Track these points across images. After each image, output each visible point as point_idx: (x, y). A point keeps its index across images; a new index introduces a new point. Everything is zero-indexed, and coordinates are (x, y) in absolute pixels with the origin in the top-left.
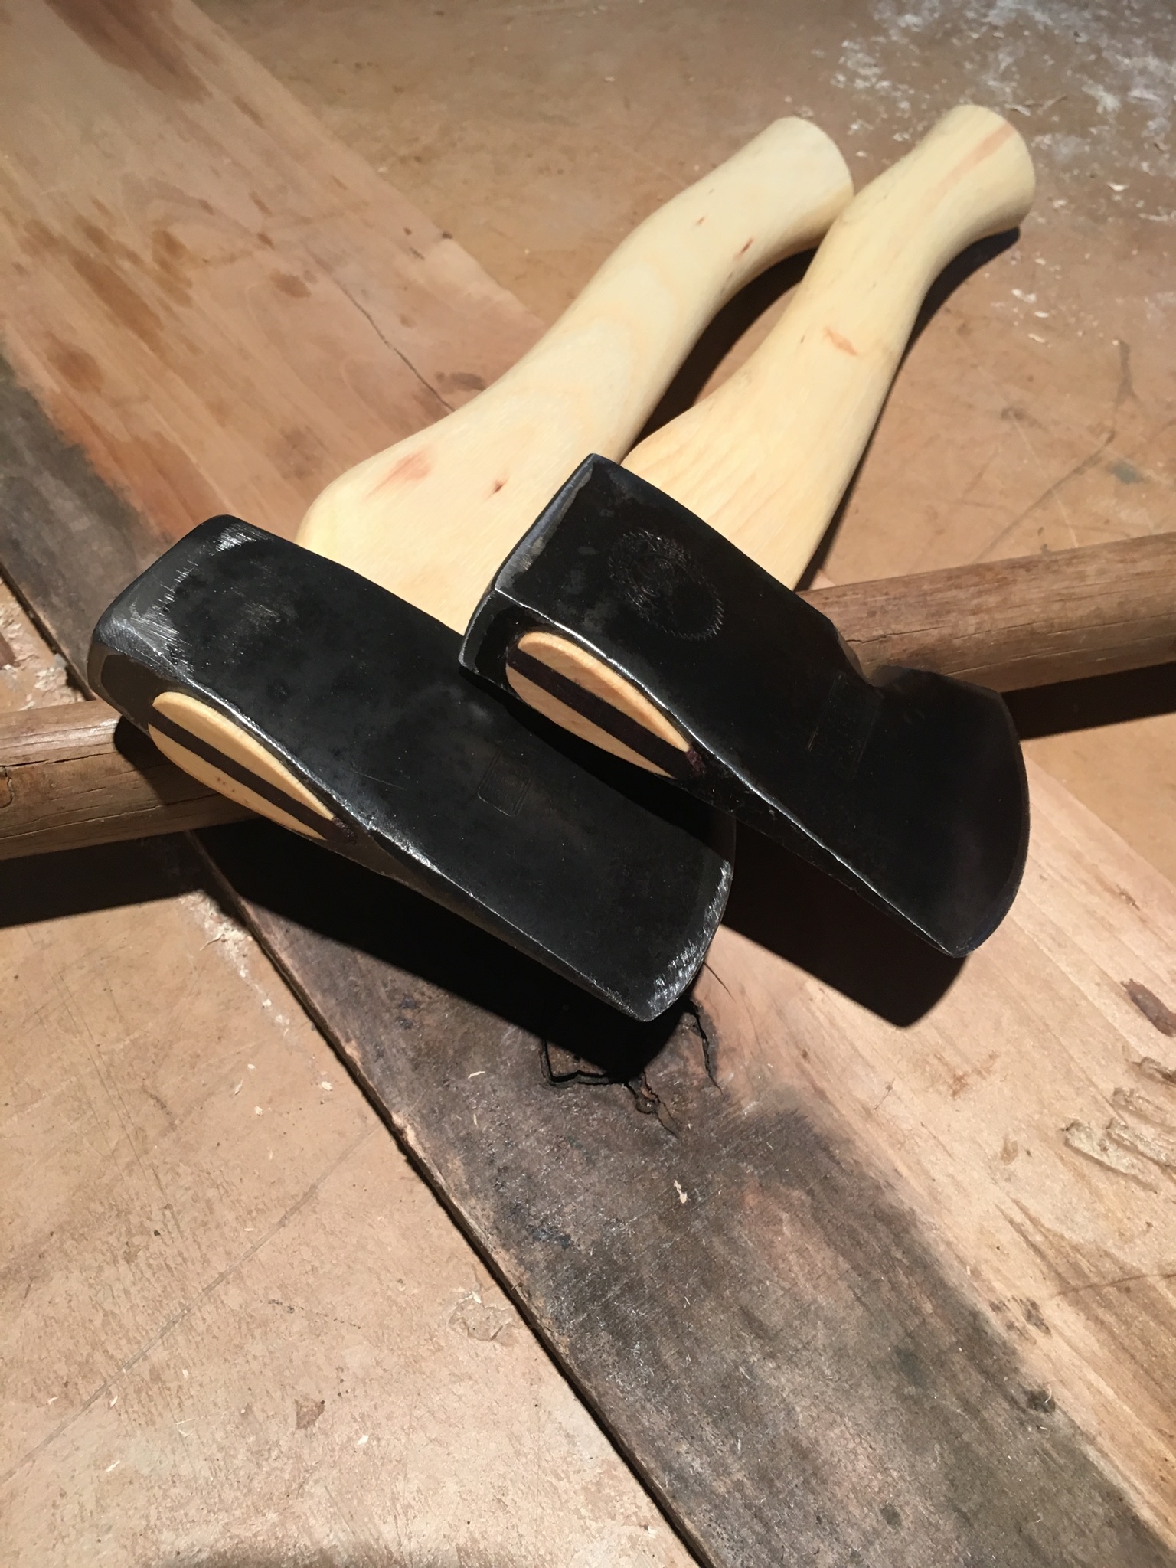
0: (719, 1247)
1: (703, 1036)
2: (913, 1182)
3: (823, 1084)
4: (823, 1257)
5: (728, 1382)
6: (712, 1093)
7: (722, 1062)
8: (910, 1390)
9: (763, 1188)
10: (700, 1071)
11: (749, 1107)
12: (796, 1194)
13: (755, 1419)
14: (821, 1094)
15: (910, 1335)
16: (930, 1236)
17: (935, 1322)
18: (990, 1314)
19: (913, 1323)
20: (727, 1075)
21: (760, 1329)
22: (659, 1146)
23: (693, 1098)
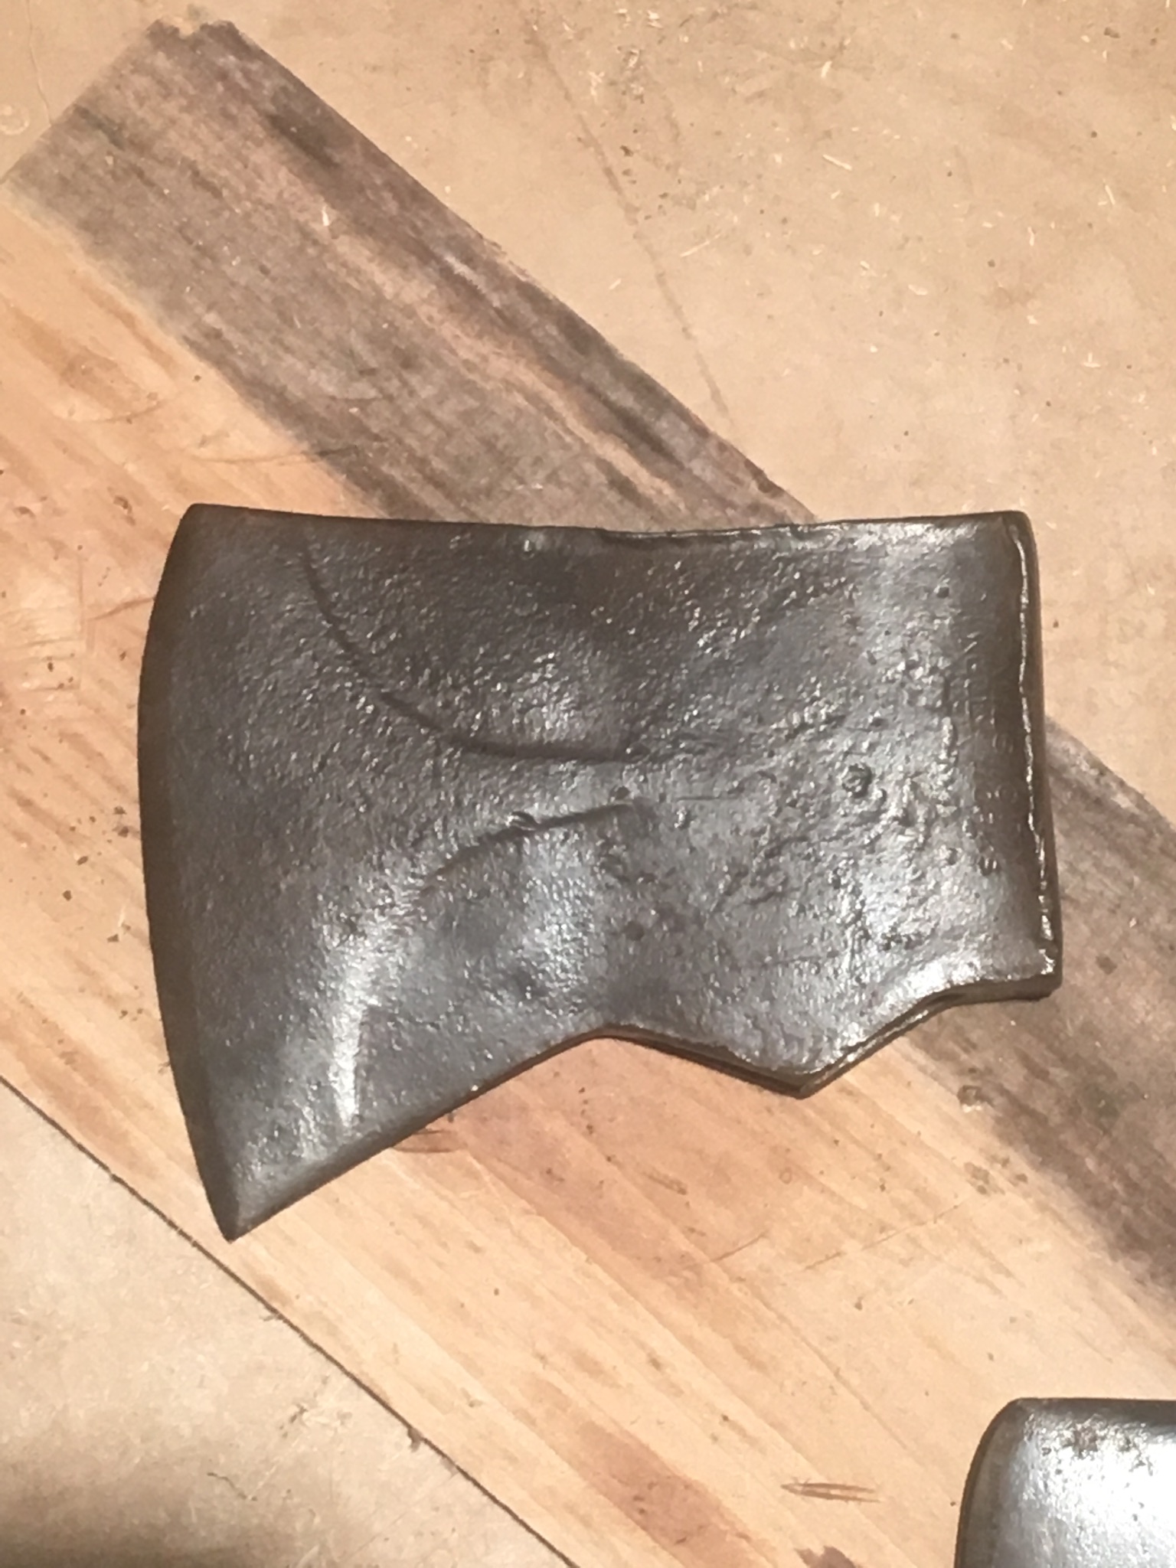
8: (1101, 1079)
15: (1105, 1133)
19: (1103, 1145)
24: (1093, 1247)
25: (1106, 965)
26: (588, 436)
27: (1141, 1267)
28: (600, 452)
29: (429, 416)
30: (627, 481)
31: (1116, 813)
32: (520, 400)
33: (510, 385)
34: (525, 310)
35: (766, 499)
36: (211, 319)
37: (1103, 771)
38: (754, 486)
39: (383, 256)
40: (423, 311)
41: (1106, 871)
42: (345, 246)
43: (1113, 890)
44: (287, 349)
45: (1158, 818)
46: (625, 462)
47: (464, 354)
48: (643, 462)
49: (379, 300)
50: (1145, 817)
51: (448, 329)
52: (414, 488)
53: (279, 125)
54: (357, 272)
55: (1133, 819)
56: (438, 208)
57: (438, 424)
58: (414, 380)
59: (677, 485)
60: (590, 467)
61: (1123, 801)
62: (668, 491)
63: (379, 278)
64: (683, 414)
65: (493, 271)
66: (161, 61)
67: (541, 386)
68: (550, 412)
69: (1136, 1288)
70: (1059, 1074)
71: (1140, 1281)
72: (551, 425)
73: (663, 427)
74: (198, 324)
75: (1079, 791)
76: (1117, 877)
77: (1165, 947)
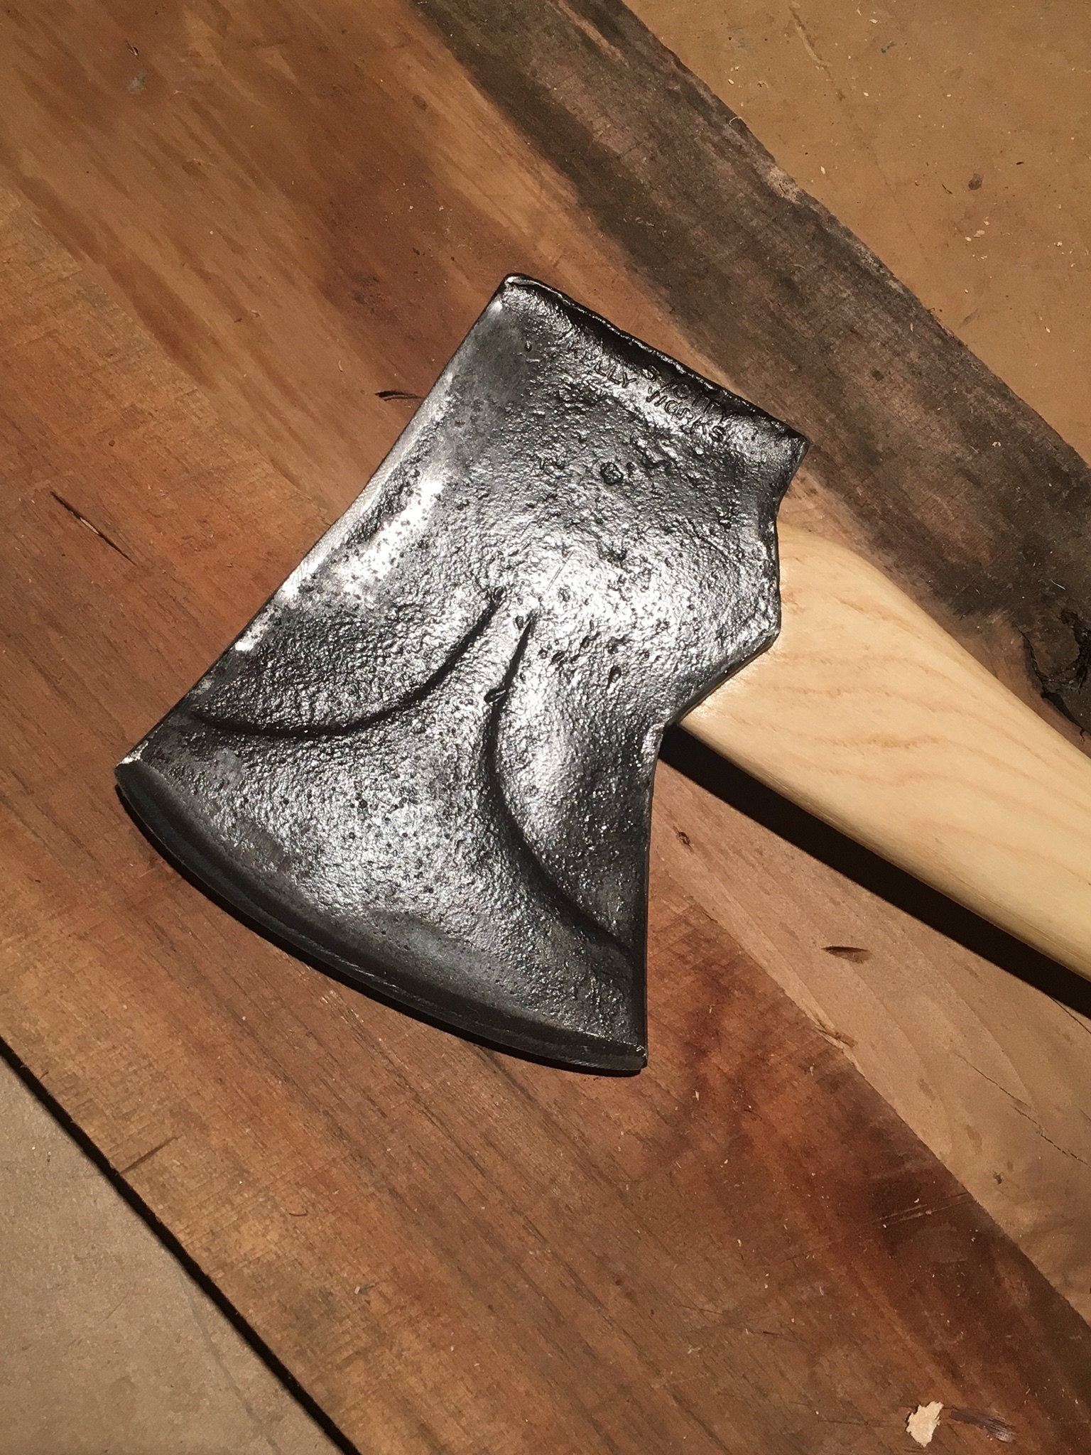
0: (1002, 524)
1: (1037, 673)
4: (932, 520)
5: (984, 446)
6: (1025, 628)
7: (1020, 653)
8: (868, 441)
9: (977, 563)
10: (1036, 644)
11: (996, 619)
12: (955, 560)
13: (964, 425)
15: (871, 473)
16: (859, 536)
17: (855, 481)
18: (817, 487)
19: (869, 480)
20: (1015, 642)
21: (968, 475)
22: (1054, 588)
23: (1038, 624)
25: (877, 375)
26: (572, 14)
27: (890, 560)
28: (578, 23)
30: (593, 42)
31: (889, 290)
35: (680, 73)
37: (882, 266)
41: (881, 322)
43: (885, 334)
45: (914, 299)
46: (593, 33)
48: (605, 36)
50: (906, 296)
52: (455, 15)
55: (899, 295)
59: (625, 52)
61: (894, 285)
62: (619, 55)
70: (843, 435)
75: (865, 273)
76: (887, 326)
77: (916, 372)
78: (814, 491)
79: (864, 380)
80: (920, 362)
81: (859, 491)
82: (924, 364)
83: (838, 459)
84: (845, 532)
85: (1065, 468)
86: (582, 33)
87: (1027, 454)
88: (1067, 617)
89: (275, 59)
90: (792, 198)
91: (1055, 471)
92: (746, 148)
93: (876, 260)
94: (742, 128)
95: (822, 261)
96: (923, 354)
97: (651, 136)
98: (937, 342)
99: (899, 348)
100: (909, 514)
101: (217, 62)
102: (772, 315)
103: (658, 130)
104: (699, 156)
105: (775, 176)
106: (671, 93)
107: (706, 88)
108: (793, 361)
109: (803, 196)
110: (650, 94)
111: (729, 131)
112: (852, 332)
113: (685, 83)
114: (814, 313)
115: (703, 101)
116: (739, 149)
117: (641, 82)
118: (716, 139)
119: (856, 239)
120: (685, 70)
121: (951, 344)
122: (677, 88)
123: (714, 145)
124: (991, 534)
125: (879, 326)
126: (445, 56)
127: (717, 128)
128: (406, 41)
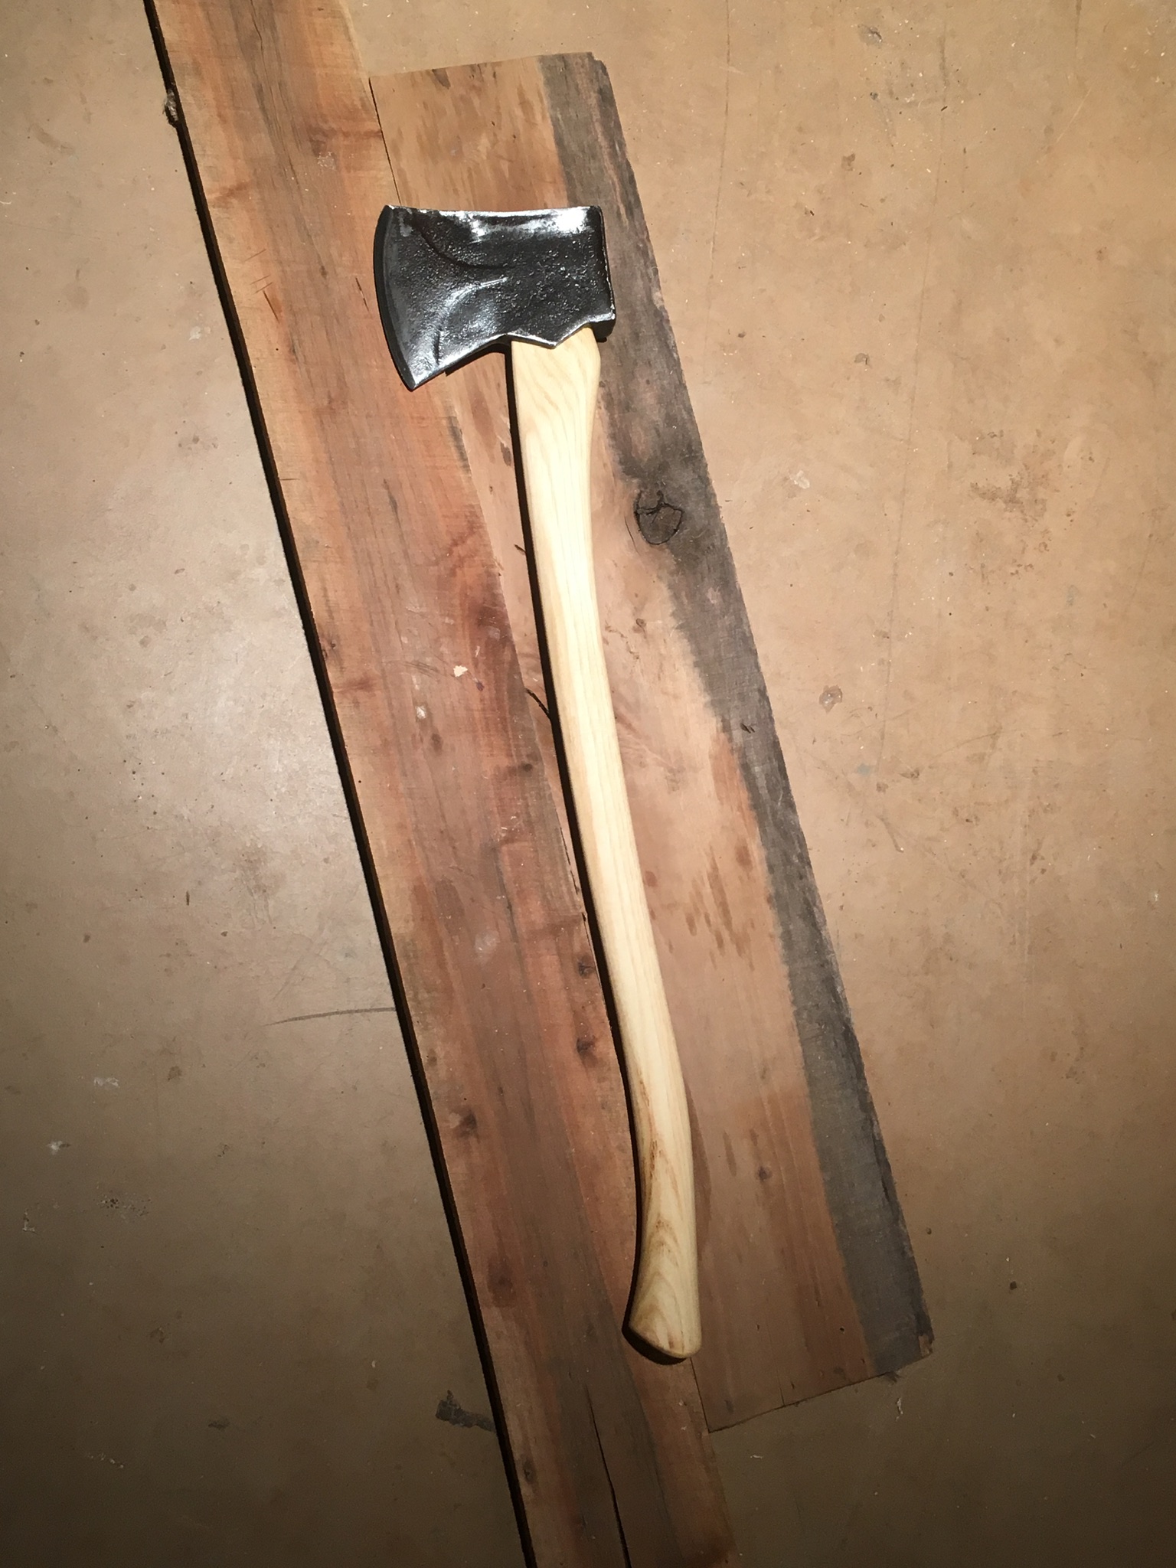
0: (658, 453)
1: (637, 505)
2: (603, 444)
3: (613, 478)
4: (635, 438)
5: (669, 425)
6: (643, 489)
7: (636, 496)
8: (630, 402)
9: (641, 461)
10: (643, 496)
11: (635, 481)
12: (634, 455)
13: (668, 415)
14: (614, 475)
15: (624, 413)
16: (606, 430)
17: (616, 412)
18: (602, 407)
19: (621, 415)
20: (637, 491)
21: (657, 431)
22: (662, 483)
23: (648, 490)
24: (605, 432)
25: (648, 382)
26: (619, 200)
27: (611, 443)
28: (619, 204)
29: (589, 170)
30: (620, 214)
31: (672, 356)
32: (611, 182)
33: (611, 178)
34: (625, 166)
35: (646, 241)
36: (560, 116)
37: (675, 346)
38: (645, 236)
39: (603, 134)
40: (603, 149)
41: (662, 365)
42: (597, 125)
43: (660, 370)
44: (570, 134)
45: (679, 364)
46: (623, 211)
47: (606, 164)
49: (597, 140)
50: (677, 361)
51: (606, 157)
52: (576, 181)
53: (600, 91)
54: (596, 131)
55: (674, 359)
56: (621, 134)
57: (590, 173)
58: (592, 161)
59: (630, 223)
60: (615, 207)
61: (675, 355)
63: (599, 136)
64: (642, 211)
65: (624, 154)
66: (586, 60)
67: (616, 183)
68: (615, 190)
69: (607, 445)
70: (623, 395)
71: (610, 446)
72: (613, 191)
73: (636, 211)
74: (556, 115)
75: (668, 347)
76: (663, 367)
77: (663, 388)
78: (600, 408)
79: (642, 381)
80: (666, 386)
81: (616, 416)
82: (667, 387)
83: (616, 402)
84: (603, 426)
85: (693, 448)
86: (618, 208)
87: (683, 436)
88: (660, 493)
89: (505, 166)
90: (658, 306)
91: (689, 446)
92: (653, 280)
93: (674, 342)
94: (656, 272)
95: (654, 333)
96: (669, 383)
97: (620, 259)
98: (678, 382)
99: (661, 377)
100: (628, 432)
101: (485, 158)
102: (624, 342)
103: (624, 258)
104: (633, 274)
105: (656, 295)
106: (638, 247)
107: (652, 251)
108: (621, 362)
109: (663, 307)
110: (630, 243)
111: (650, 271)
112: (649, 363)
113: (645, 246)
114: (639, 350)
115: (648, 255)
116: (650, 280)
117: (629, 238)
118: (644, 271)
119: (673, 333)
120: (649, 241)
121: (681, 386)
122: (641, 245)
123: (642, 274)
124: (652, 455)
125: (660, 365)
126: (565, 194)
127: (647, 267)
128: (555, 182)
